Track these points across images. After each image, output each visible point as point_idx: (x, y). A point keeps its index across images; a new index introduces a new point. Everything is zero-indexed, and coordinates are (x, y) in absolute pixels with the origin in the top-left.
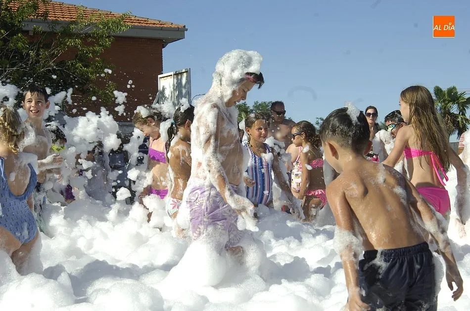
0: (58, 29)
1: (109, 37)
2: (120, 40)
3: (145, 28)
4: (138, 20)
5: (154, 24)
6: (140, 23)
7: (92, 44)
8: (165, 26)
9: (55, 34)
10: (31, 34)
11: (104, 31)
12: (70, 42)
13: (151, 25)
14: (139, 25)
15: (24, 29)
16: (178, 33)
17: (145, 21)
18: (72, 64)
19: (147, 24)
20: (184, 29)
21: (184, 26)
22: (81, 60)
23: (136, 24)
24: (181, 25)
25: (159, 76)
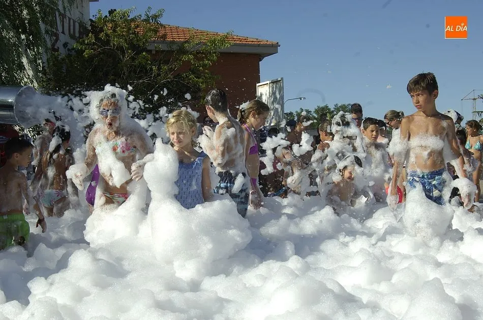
0: (175, 47)
1: (215, 53)
2: (225, 55)
3: (245, 45)
4: (239, 39)
5: (253, 42)
6: (241, 41)
7: (202, 59)
8: (262, 43)
9: (173, 51)
10: (154, 52)
11: (211, 48)
12: (185, 58)
13: (250, 43)
14: (240, 42)
15: (149, 48)
16: (272, 49)
17: (245, 39)
18: (186, 76)
19: (247, 41)
20: (277, 45)
21: (278, 43)
22: (193, 73)
23: (238, 42)
24: (275, 42)
25: (258, 85)
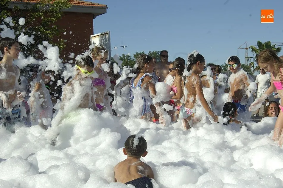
0: (30, 7)
1: (60, 12)
2: (66, 13)
3: (83, 7)
4: (78, 2)
5: (88, 4)
6: (79, 4)
7: (50, 16)
8: (95, 5)
9: (28, 10)
10: (13, 11)
11: (57, 8)
12: (36, 14)
13: (86, 5)
14: (79, 5)
15: (9, 7)
16: (102, 10)
17: (83, 3)
18: (38, 29)
19: (83, 4)
20: (106, 7)
21: (106, 6)
22: (44, 26)
23: (77, 4)
24: (104, 5)
25: (91, 36)
